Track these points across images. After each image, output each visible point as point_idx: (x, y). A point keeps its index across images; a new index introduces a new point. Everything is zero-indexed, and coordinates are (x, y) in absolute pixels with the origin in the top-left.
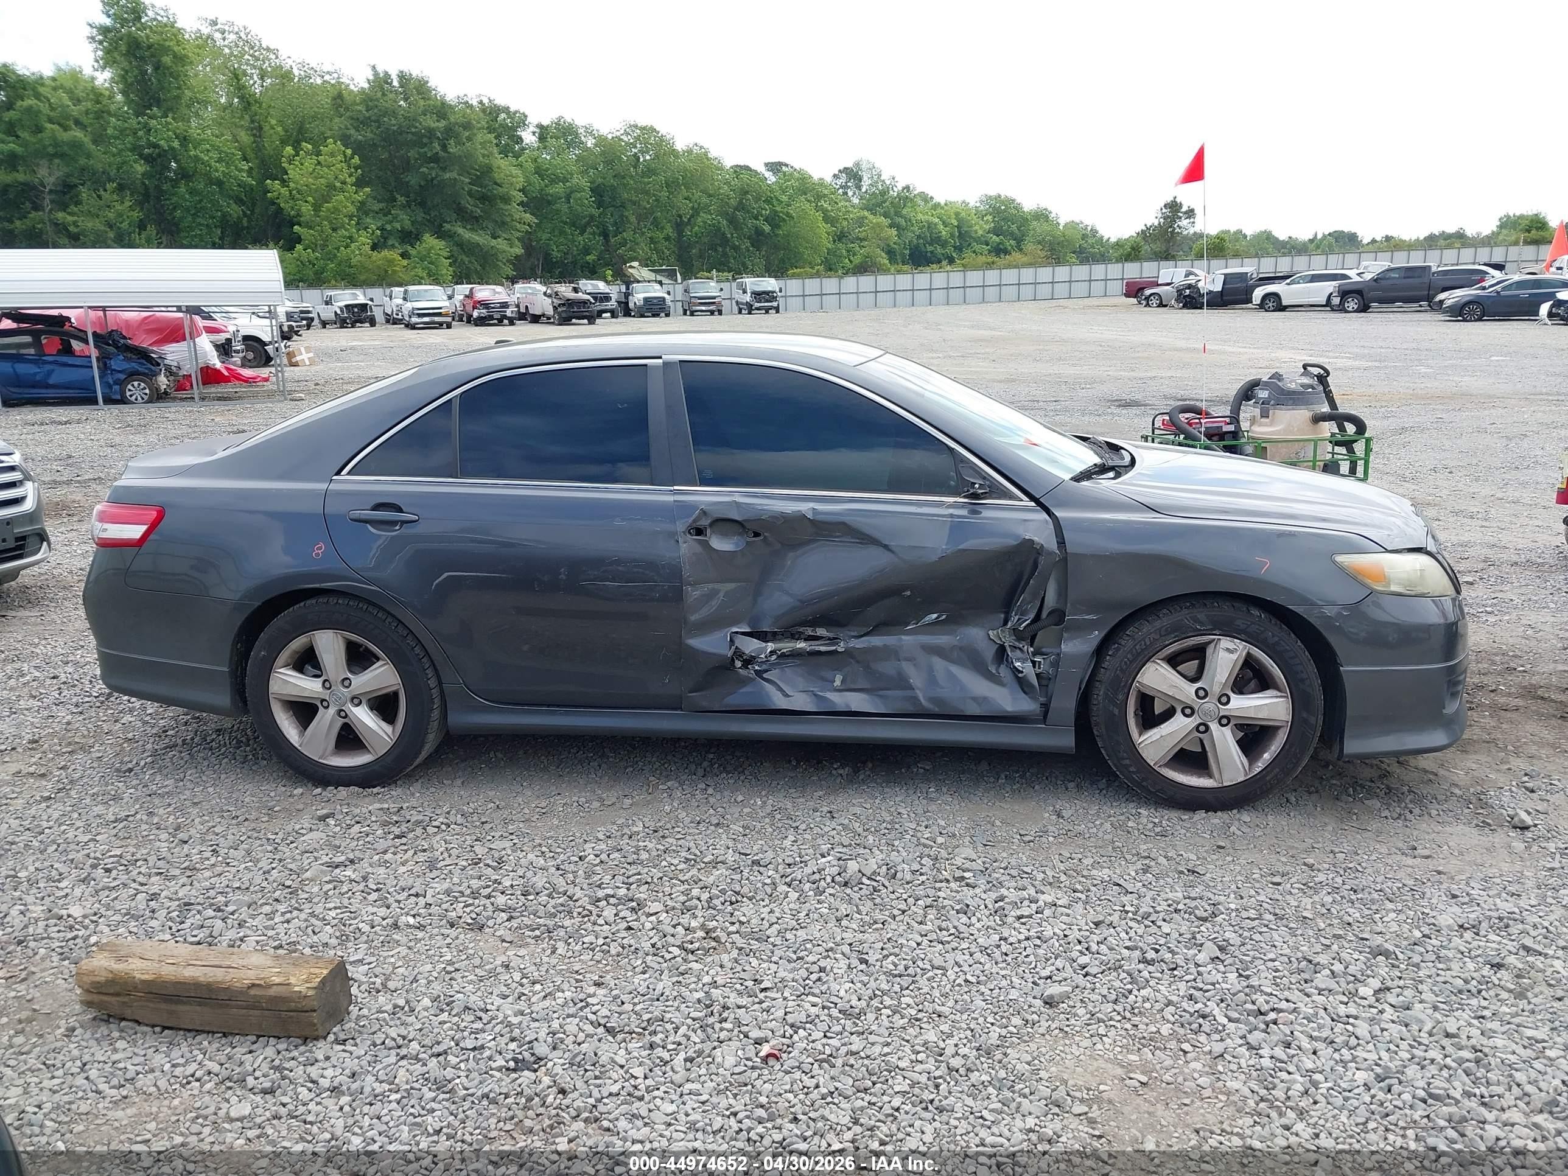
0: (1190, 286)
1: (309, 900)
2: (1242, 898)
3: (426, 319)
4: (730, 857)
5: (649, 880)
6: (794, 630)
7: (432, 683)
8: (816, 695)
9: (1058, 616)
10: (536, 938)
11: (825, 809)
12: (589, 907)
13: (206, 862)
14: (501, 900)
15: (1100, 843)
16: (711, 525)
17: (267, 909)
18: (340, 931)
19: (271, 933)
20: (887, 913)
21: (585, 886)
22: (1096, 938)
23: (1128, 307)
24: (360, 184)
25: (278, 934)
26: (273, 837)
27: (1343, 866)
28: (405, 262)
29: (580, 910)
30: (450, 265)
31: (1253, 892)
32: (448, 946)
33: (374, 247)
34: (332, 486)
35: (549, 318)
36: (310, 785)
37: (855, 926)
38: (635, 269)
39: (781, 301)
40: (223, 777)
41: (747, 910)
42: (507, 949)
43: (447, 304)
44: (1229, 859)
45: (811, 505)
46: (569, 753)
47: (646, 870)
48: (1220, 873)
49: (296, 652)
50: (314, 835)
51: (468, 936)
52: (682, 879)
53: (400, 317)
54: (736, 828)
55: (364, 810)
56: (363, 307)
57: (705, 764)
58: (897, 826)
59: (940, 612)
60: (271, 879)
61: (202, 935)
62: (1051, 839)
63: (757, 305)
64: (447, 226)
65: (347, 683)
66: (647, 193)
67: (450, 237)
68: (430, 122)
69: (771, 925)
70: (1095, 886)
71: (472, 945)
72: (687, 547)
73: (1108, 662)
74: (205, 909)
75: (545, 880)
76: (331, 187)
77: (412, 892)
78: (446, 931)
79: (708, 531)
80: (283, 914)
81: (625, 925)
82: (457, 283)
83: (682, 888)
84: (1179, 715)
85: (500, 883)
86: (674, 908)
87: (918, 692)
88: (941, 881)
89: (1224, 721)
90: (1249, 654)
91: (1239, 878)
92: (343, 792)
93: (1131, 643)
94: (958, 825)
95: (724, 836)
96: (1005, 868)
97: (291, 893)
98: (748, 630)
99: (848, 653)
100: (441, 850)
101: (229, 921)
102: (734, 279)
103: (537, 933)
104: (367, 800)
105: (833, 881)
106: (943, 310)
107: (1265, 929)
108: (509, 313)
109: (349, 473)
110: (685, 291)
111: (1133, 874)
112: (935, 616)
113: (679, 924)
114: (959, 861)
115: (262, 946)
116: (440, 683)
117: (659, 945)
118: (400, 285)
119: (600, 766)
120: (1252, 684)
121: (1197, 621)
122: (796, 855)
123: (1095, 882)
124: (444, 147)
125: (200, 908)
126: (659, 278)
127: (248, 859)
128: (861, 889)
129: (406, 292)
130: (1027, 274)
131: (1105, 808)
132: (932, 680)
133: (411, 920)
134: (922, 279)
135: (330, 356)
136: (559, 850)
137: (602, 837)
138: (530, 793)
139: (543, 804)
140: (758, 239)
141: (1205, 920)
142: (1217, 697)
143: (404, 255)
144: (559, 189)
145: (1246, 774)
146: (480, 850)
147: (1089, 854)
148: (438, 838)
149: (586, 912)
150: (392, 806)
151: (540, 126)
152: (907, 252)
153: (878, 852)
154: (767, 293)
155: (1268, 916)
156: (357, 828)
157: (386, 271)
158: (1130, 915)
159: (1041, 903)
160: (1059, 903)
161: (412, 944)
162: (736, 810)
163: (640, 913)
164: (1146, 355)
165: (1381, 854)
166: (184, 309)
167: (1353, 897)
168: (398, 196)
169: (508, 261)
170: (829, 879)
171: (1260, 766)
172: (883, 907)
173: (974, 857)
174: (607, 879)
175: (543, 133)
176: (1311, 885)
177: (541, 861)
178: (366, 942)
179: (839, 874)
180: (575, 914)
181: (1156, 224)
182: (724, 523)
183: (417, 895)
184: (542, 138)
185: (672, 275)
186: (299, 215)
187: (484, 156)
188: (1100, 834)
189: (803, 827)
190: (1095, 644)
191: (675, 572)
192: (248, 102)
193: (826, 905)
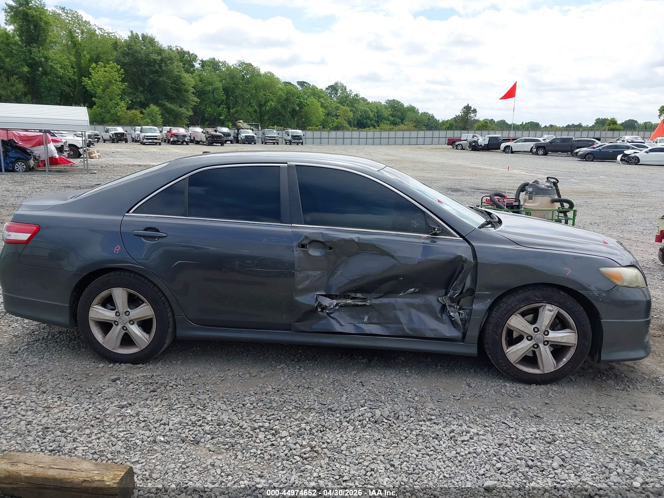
0: (474, 142)
1: (109, 426)
2: (564, 431)
3: (150, 141)
4: (316, 406)
5: (279, 418)
6: (346, 294)
7: (169, 315)
8: (355, 325)
9: (471, 292)
10: (227, 449)
11: (359, 381)
12: (251, 432)
13: (56, 404)
14: (207, 428)
15: (491, 401)
16: (309, 243)
17: (88, 431)
18: (126, 444)
19: (90, 445)
20: (398, 438)
21: (248, 421)
22: (502, 453)
23: (449, 149)
24: (123, 81)
25: (94, 445)
26: (89, 390)
27: (607, 415)
28: (141, 116)
29: (247, 434)
30: (161, 118)
31: (568, 429)
32: (182, 453)
33: (128, 109)
34: (125, 218)
35: (203, 143)
36: (107, 362)
37: (384, 445)
38: (241, 123)
39: (304, 140)
40: (63, 357)
41: (329, 436)
42: (212, 455)
43: (159, 134)
44: (552, 410)
45: (357, 235)
46: (232, 348)
47: (276, 413)
48: (550, 417)
49: (103, 298)
50: (110, 389)
51: (192, 447)
52: (296, 418)
53: (138, 139)
54: (317, 390)
55: (135, 376)
56: (122, 134)
57: (298, 355)
58: (395, 391)
59: (416, 288)
60: (89, 414)
61: (54, 446)
62: (468, 398)
63: (294, 141)
64: (160, 101)
65: (127, 313)
66: (247, 91)
67: (162, 106)
68: (154, 56)
69: (342, 444)
70: (493, 423)
71: (194, 453)
72: (298, 253)
73: (494, 314)
74: (56, 431)
75: (228, 417)
76: (110, 82)
77: (162, 422)
78: (181, 445)
79: (308, 246)
80: (96, 434)
81: (270, 443)
82: (164, 126)
83: (296, 423)
84: (525, 339)
85: (205, 419)
86: (293, 434)
87: (404, 325)
88: (421, 421)
89: (546, 343)
90: (558, 312)
91: (560, 420)
92: (123, 366)
93: (505, 305)
94: (424, 391)
95: (312, 394)
96: (450, 414)
97: (100, 422)
98: (324, 293)
99: (371, 306)
100: (174, 399)
101: (68, 438)
102: (284, 130)
103: (227, 446)
104: (135, 370)
105: (369, 420)
106: (372, 147)
107: (580, 449)
108: (186, 140)
109: (133, 212)
110: (263, 134)
111: (510, 417)
112: (413, 289)
113: (297, 443)
114: (428, 410)
115: (86, 453)
116: (173, 315)
117: (289, 454)
118: (139, 126)
119: (247, 355)
120: (559, 326)
121: (536, 296)
122: (349, 406)
123: (494, 422)
124: (160, 67)
125: (53, 430)
126: (252, 128)
127: (76, 403)
128: (383, 425)
129: (142, 128)
130: (407, 134)
131: (489, 382)
132: (411, 320)
133: (162, 439)
134: (363, 134)
135: (108, 155)
136: (232, 400)
137: (253, 394)
138: (214, 369)
139: (222, 375)
140: (294, 113)
141: (550, 443)
142: (543, 332)
143: (141, 113)
144: (210, 88)
145: (555, 368)
146: (194, 399)
147: (487, 407)
148: (172, 392)
149: (250, 435)
150: (148, 374)
151: (202, 61)
152: (356, 122)
153: (388, 405)
154: (298, 136)
155: (580, 442)
156: (131, 386)
157: (133, 119)
158: (515, 440)
159: (471, 433)
160: (480, 433)
161: (163, 452)
162: (316, 380)
163: (277, 436)
164: (458, 169)
165: (621, 408)
166: (43, 131)
167: (616, 432)
168: (139, 87)
169: (187, 117)
170: (367, 419)
171: (561, 364)
172: (396, 435)
173: (434, 408)
174: (258, 417)
175: (203, 63)
176: (595, 425)
177: (224, 407)
178: (140, 451)
179: (372, 417)
180: (245, 437)
181: (460, 115)
182: (315, 242)
183: (165, 424)
184: (203, 66)
185: (257, 126)
186: (96, 93)
187: (177, 72)
188: (490, 396)
189: (350, 390)
190: (489, 305)
191: (292, 265)
192: (75, 44)
193: (368, 433)
